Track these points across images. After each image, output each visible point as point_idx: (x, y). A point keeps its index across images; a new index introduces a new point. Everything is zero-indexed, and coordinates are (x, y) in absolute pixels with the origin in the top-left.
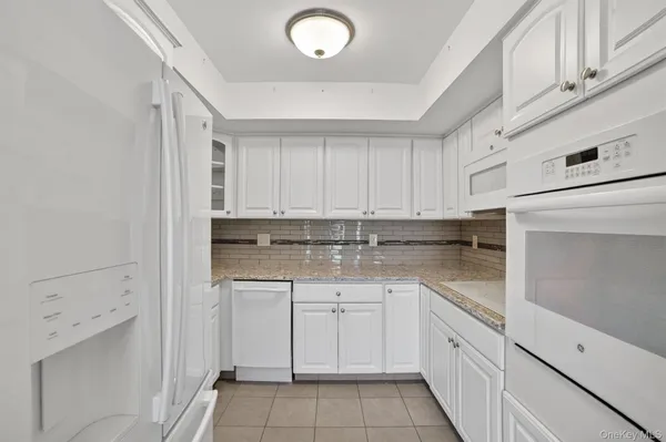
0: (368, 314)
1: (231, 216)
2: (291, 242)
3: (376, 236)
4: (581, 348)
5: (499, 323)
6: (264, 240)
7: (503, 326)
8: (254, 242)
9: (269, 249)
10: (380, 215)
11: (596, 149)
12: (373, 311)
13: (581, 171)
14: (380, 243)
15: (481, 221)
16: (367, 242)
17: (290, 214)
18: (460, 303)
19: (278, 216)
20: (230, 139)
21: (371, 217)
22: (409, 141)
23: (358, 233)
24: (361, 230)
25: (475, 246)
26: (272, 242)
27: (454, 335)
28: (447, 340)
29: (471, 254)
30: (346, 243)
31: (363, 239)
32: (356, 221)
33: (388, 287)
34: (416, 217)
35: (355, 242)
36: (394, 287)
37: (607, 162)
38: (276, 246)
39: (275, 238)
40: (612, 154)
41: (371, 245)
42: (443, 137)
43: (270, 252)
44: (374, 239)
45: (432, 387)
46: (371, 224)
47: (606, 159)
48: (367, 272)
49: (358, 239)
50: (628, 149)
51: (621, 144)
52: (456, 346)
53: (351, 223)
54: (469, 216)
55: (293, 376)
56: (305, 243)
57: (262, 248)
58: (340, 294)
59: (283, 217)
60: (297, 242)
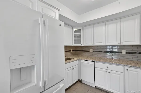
0: (119, 75)
1: (83, 45)
3: (125, 50)
6: (91, 51)
8: (89, 51)
10: (125, 44)
14: (126, 53)
16: (122, 52)
19: (93, 45)
20: (82, 28)
26: (93, 51)
36: (129, 68)
38: (94, 52)
41: (123, 53)
44: (124, 52)
55: (95, 86)
56: (102, 52)
57: (91, 53)
58: (108, 67)
59: (94, 45)
60: (99, 52)
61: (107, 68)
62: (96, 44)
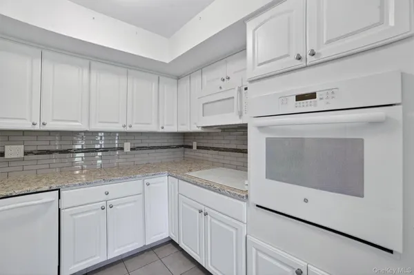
0: (132, 204)
2: (49, 152)
3: (129, 143)
4: (306, 200)
5: (244, 195)
6: (15, 151)
7: (247, 196)
9: (23, 160)
10: (136, 128)
11: (315, 93)
12: (135, 201)
13: (305, 104)
14: (131, 149)
15: (208, 133)
16: (122, 149)
17: (52, 126)
18: (209, 187)
21: (128, 129)
22: (156, 77)
23: (116, 142)
24: (118, 139)
25: (195, 148)
26: (26, 153)
27: (202, 208)
28: (198, 212)
29: (192, 153)
30: (105, 150)
31: (120, 146)
32: (115, 133)
33: (146, 181)
34: (161, 130)
35: (114, 149)
36: (151, 181)
37: (322, 101)
38: (29, 157)
39: (29, 149)
40: (325, 97)
41: (125, 150)
42: (178, 78)
43: (23, 163)
44: (127, 146)
45: (182, 245)
46: (125, 135)
47: (321, 99)
48: (127, 172)
49: (117, 146)
50: (333, 95)
51: (330, 92)
52: (206, 214)
53: (109, 134)
54: (200, 130)
58: (108, 193)
60: (56, 151)
61: (106, 197)
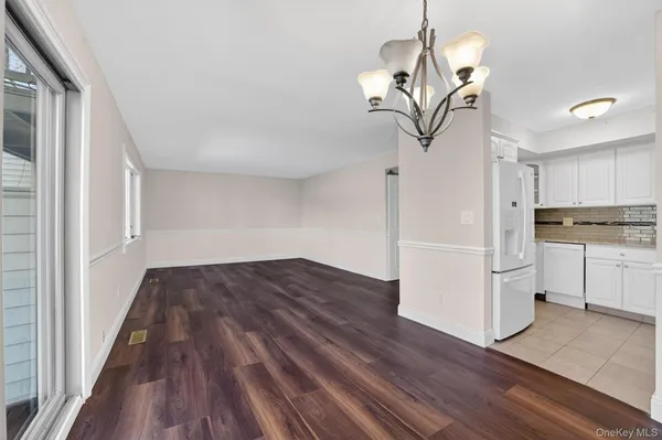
1: (544, 207)
6: (568, 222)
8: (561, 223)
9: (572, 228)
19: (577, 206)
26: (575, 223)
38: (577, 226)
39: (576, 220)
55: (586, 305)
56: (604, 224)
57: (566, 227)
59: (581, 206)
60: (596, 223)
62: (587, 204)
